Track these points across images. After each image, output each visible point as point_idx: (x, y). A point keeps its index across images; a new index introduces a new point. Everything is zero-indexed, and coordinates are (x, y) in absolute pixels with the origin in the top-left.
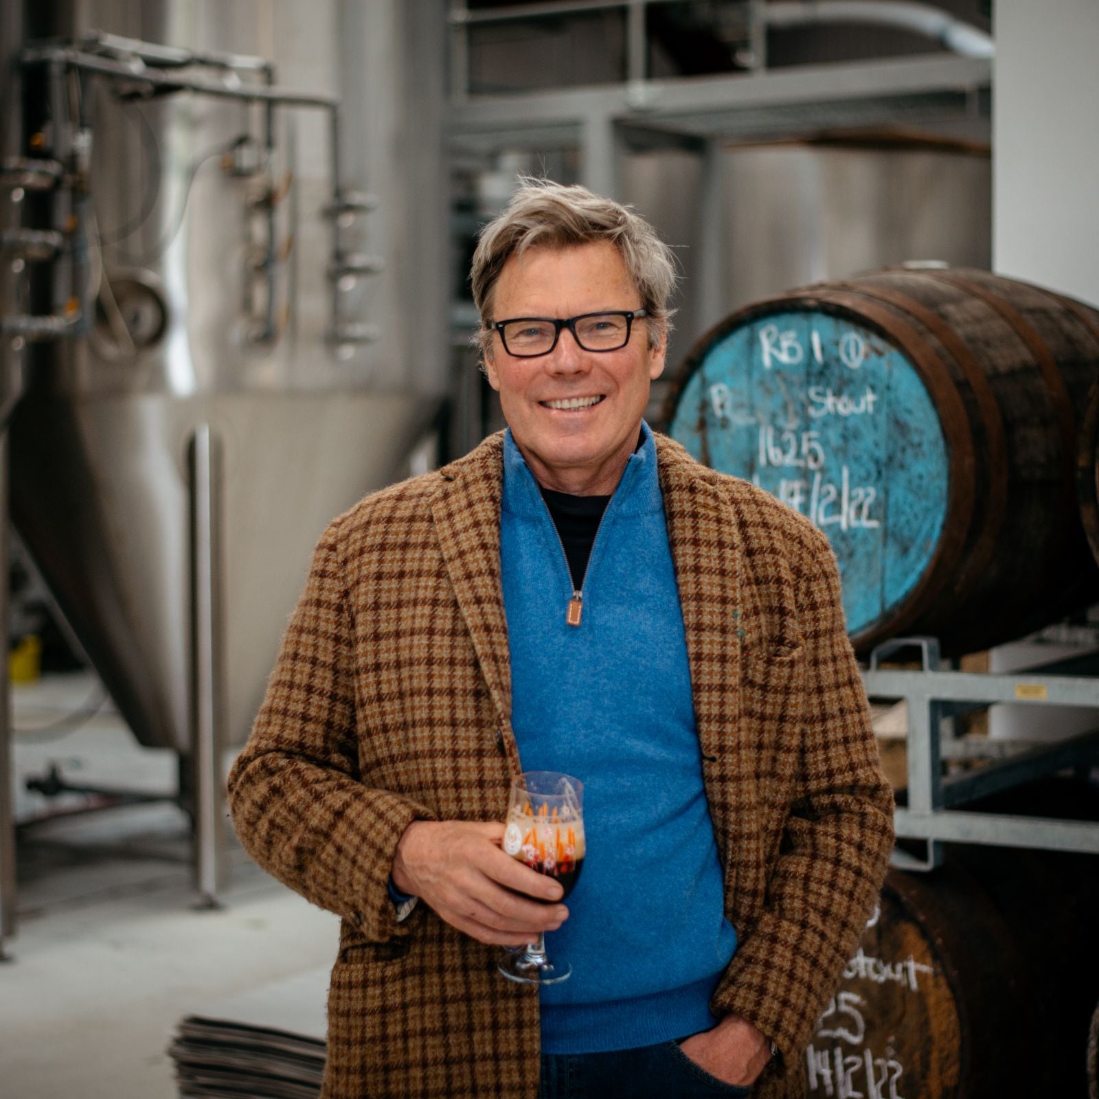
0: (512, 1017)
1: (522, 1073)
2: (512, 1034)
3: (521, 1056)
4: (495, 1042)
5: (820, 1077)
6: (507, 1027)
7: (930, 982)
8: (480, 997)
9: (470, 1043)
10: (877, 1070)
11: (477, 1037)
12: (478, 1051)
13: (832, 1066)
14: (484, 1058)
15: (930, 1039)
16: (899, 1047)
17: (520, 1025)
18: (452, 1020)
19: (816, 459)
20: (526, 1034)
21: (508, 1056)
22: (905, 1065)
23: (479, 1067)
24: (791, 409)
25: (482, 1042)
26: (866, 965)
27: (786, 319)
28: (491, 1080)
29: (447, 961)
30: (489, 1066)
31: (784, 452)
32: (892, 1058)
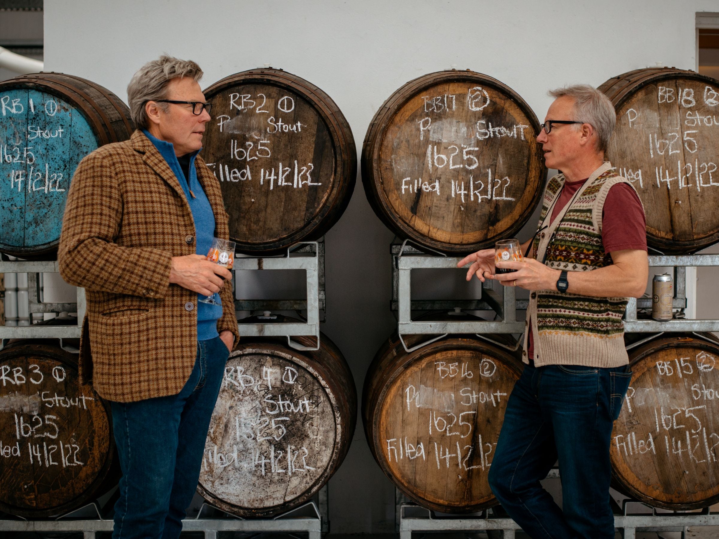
0: (188, 333)
1: (191, 352)
2: (188, 339)
3: (191, 346)
4: (182, 341)
5: (35, 457)
6: (186, 336)
7: (93, 405)
8: (177, 326)
9: (173, 342)
10: (66, 450)
11: (175, 340)
12: (176, 345)
13: (42, 452)
14: (178, 347)
15: (94, 432)
16: (77, 438)
17: (190, 336)
18: (167, 334)
19: (31, 160)
20: (193, 339)
21: (186, 346)
22: (80, 446)
23: (176, 350)
24: (17, 136)
25: (177, 342)
26: (59, 400)
27: (14, 92)
28: (180, 354)
29: (167, 313)
30: (179, 350)
31: (13, 157)
32: (74, 443)
